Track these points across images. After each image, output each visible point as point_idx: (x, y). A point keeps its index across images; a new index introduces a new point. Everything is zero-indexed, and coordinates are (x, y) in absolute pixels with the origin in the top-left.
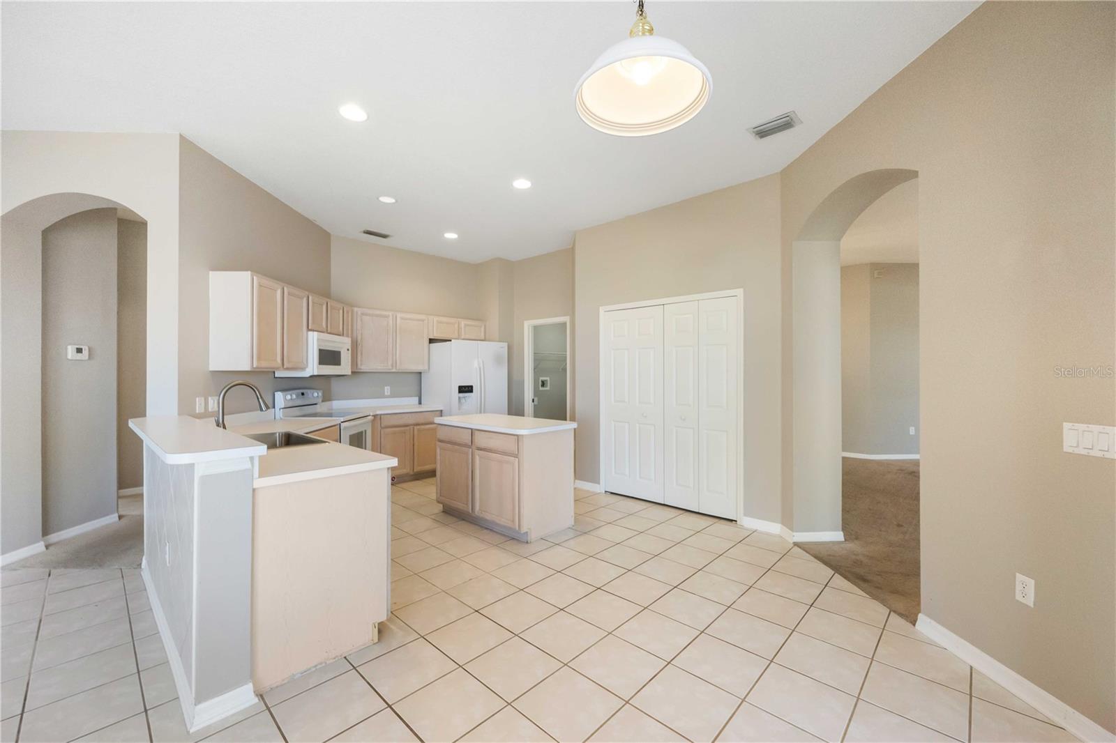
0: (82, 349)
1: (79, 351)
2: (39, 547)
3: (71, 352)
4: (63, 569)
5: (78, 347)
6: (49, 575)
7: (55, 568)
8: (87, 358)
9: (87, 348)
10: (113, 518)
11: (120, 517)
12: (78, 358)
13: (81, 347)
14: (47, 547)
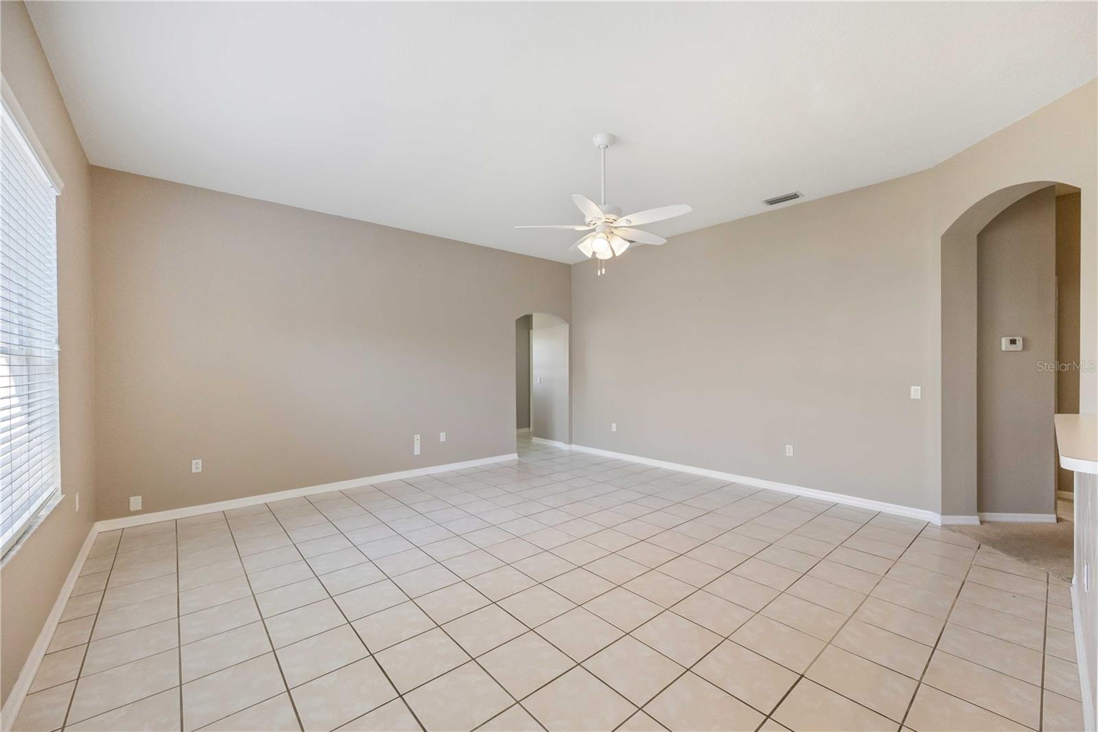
0: (1015, 340)
1: (1013, 342)
2: (974, 520)
3: (1005, 343)
4: (991, 548)
5: (1011, 338)
6: (979, 548)
7: (984, 543)
8: (1021, 349)
9: (1021, 339)
10: (1050, 518)
11: (1059, 520)
12: (1012, 349)
13: (1015, 338)
14: (982, 522)
